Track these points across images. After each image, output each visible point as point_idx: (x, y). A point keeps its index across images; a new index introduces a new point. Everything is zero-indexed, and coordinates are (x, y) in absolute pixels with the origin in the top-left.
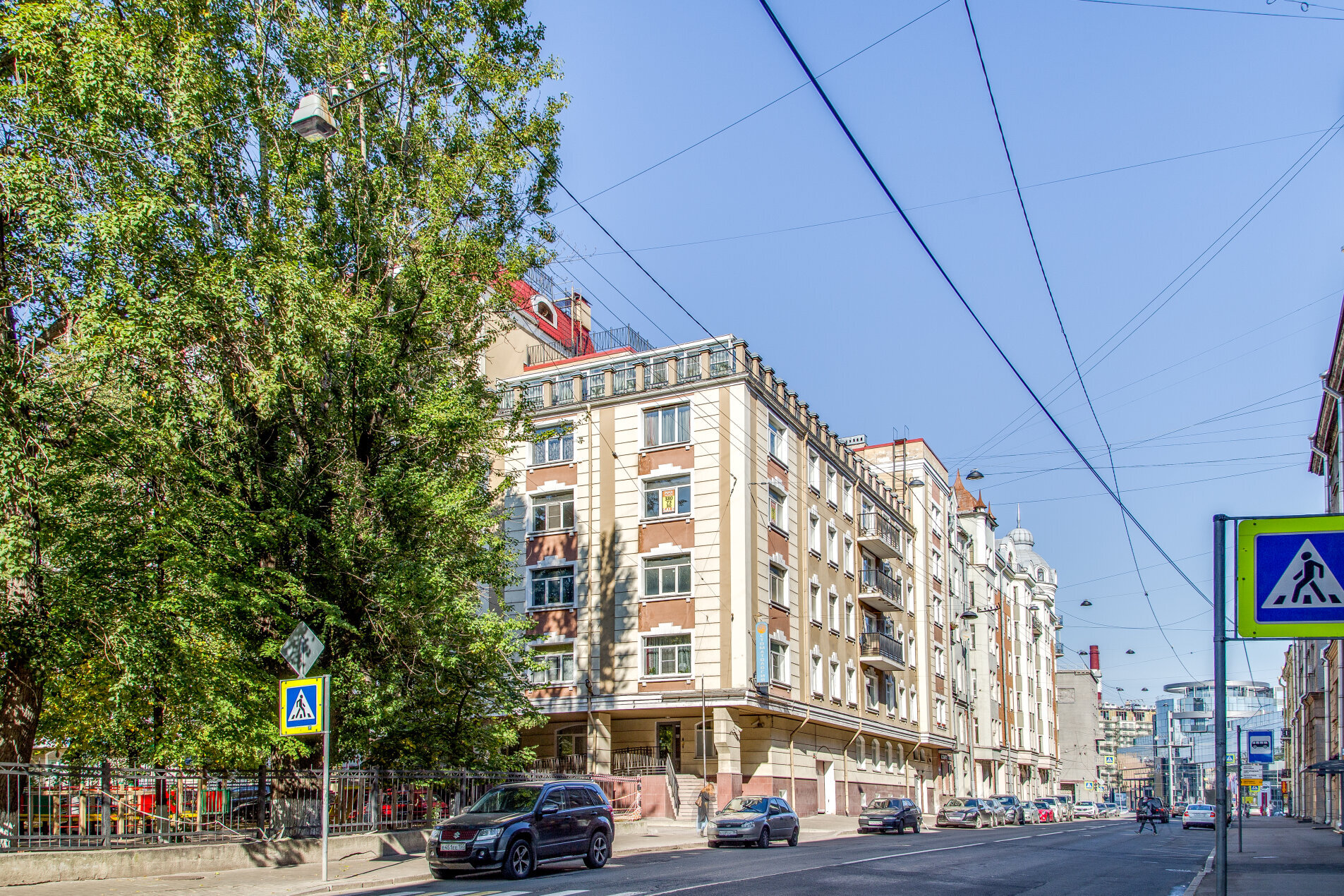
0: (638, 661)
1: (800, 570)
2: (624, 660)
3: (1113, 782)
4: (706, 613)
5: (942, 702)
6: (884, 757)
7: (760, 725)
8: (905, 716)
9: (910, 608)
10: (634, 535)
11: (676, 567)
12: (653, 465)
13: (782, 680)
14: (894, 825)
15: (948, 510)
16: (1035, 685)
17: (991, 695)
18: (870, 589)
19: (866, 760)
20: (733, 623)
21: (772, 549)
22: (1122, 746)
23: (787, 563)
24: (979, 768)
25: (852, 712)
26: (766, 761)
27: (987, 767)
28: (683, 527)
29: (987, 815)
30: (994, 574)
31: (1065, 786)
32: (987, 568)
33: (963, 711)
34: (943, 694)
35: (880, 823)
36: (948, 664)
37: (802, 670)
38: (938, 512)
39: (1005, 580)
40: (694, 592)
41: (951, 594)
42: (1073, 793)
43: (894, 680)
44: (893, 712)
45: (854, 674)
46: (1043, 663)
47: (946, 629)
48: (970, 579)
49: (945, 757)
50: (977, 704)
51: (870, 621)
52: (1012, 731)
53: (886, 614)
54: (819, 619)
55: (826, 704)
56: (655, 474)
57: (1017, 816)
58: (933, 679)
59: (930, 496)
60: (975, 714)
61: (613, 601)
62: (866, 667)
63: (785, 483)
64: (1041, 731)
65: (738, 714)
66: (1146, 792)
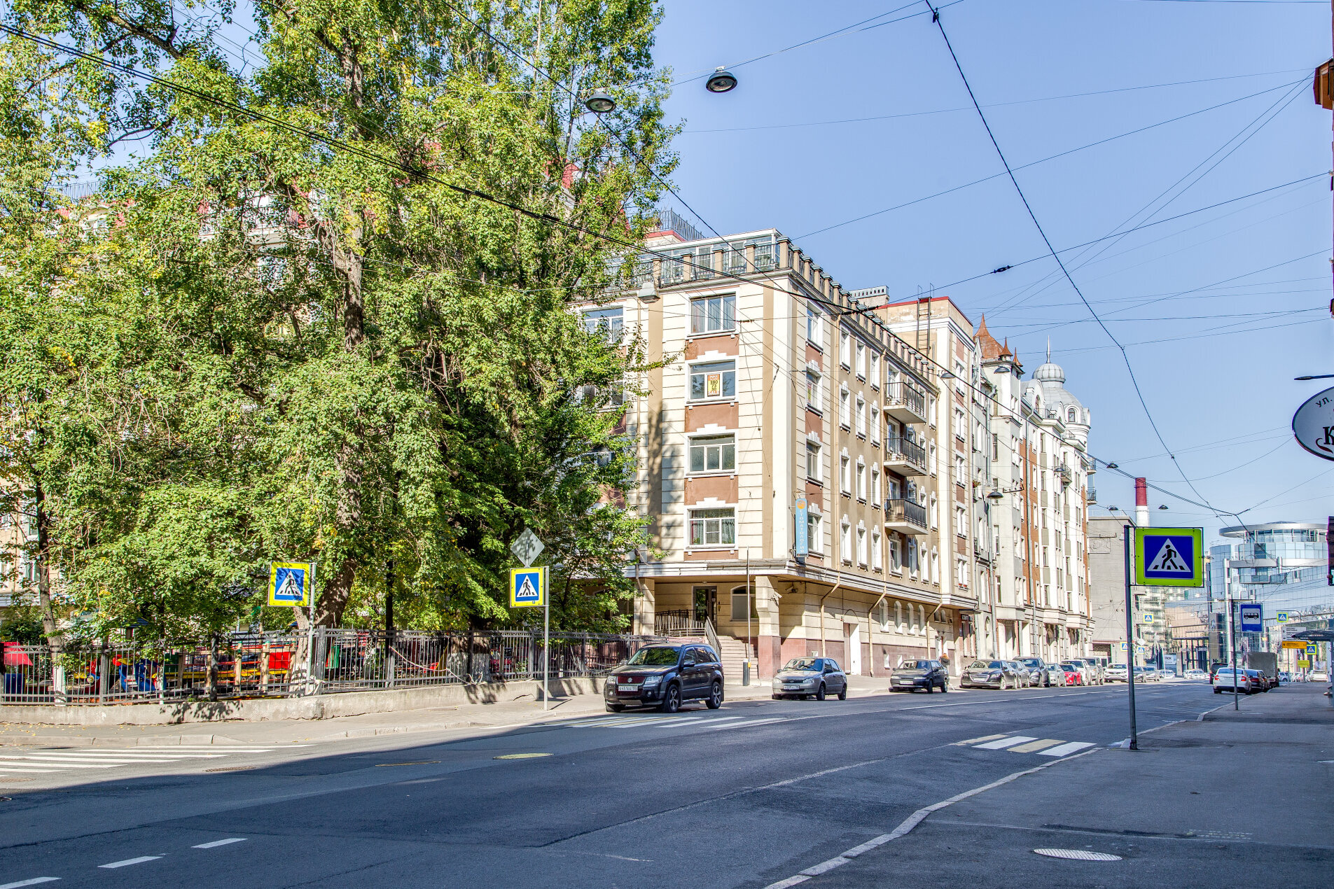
0: (684, 532)
1: (832, 446)
2: (672, 530)
3: (1161, 641)
4: (749, 489)
5: (964, 562)
6: (906, 618)
7: (794, 591)
8: (927, 578)
9: (933, 470)
10: (681, 415)
11: (721, 446)
12: (700, 351)
13: (815, 549)
14: (924, 684)
15: (972, 362)
16: (1063, 538)
17: (1014, 552)
18: (894, 456)
19: (889, 622)
20: (775, 500)
21: (809, 428)
22: (1171, 598)
23: (821, 440)
24: (1002, 628)
25: (878, 576)
26: (800, 624)
27: (1010, 627)
28: (729, 411)
29: (1012, 677)
30: (1018, 424)
31: (1098, 647)
32: (1012, 419)
33: (984, 569)
34: (964, 554)
35: (911, 682)
36: (970, 524)
37: (833, 540)
38: (962, 369)
39: (1031, 427)
40: (737, 469)
41: (974, 450)
42: (1109, 654)
43: (916, 543)
44: (915, 574)
45: (879, 539)
46: (1073, 512)
47: (968, 488)
48: (993, 431)
49: (965, 618)
50: (1000, 561)
51: (894, 485)
52: (1038, 588)
53: (909, 478)
54: (848, 490)
55: (854, 570)
56: (701, 359)
57: (1043, 679)
58: (955, 539)
59: (954, 355)
60: (998, 572)
61: (660, 474)
62: (890, 532)
63: (820, 364)
64: (1070, 587)
65: (777, 582)
66: (1200, 653)
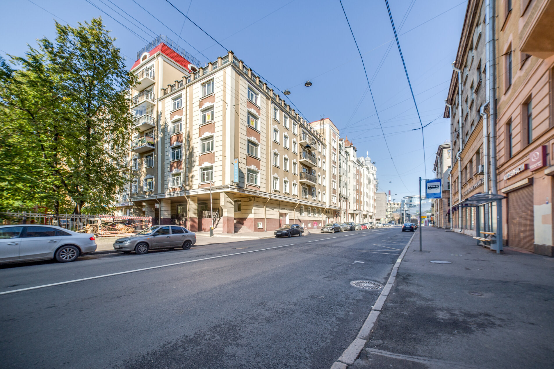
0: (198, 178)
1: (267, 146)
4: (218, 157)
5: (335, 197)
6: (313, 212)
7: (250, 200)
8: (321, 200)
9: (323, 168)
10: (197, 131)
11: (210, 141)
12: (203, 104)
13: (256, 184)
18: (304, 159)
19: (304, 213)
21: (249, 134)
23: (259, 142)
25: (295, 197)
26: (252, 213)
28: (212, 126)
30: (356, 164)
32: (353, 161)
34: (335, 194)
37: (267, 181)
38: (335, 142)
39: (360, 167)
40: (214, 150)
41: (341, 167)
43: (316, 189)
44: (315, 199)
45: (296, 185)
46: (372, 190)
48: (349, 165)
49: (336, 212)
51: (305, 169)
53: (313, 168)
54: (278, 165)
55: (281, 194)
56: (204, 107)
58: (332, 190)
59: (332, 136)
62: (302, 183)
63: (259, 113)
